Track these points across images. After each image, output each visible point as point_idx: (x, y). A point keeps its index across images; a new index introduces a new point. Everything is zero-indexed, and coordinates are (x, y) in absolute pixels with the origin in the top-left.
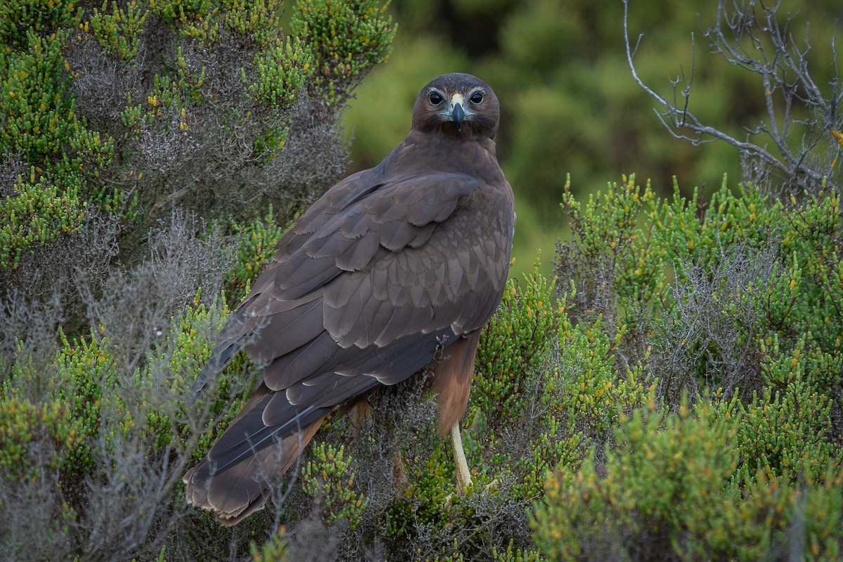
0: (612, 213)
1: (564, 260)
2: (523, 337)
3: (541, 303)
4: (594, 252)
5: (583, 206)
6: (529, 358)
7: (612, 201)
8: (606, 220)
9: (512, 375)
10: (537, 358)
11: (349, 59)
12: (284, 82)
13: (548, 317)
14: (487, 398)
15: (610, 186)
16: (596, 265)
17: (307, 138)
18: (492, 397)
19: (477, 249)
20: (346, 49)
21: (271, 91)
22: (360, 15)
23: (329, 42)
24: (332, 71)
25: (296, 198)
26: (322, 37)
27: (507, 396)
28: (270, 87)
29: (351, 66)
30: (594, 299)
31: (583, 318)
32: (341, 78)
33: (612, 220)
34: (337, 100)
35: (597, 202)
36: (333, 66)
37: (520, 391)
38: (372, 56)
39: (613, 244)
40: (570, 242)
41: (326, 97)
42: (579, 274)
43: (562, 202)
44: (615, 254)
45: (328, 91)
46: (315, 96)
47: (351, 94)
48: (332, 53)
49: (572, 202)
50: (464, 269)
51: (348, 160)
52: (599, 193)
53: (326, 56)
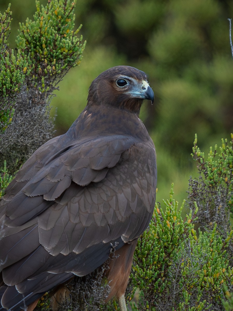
0: (225, 159)
1: (194, 190)
2: (165, 240)
3: (175, 217)
4: (214, 184)
5: (206, 155)
6: (170, 254)
7: (225, 151)
8: (221, 163)
9: (159, 266)
10: (175, 254)
11: (54, 63)
12: (11, 79)
13: (181, 226)
14: (143, 281)
15: (223, 141)
16: (216, 193)
17: (27, 115)
18: (146, 281)
19: (136, 186)
20: (52, 56)
21: (3, 86)
22: (61, 35)
23: (41, 52)
24: (43, 71)
25: (21, 155)
26: (36, 49)
27: (156, 279)
28: (2, 83)
29: (56, 68)
30: (214, 215)
31: (208, 227)
32: (49, 75)
33: (225, 163)
34: (47, 90)
35: (215, 152)
36: (44, 67)
37: (165, 276)
38: (69, 62)
39: (226, 179)
40: (198, 179)
41: (40, 88)
42: (204, 199)
43: (192, 152)
44: (228, 185)
45: (41, 84)
46: (32, 87)
47: (56, 87)
48: (43, 59)
49: (199, 152)
50: (128, 200)
51: (53, 129)
52: (216, 146)
53: (39, 61)
